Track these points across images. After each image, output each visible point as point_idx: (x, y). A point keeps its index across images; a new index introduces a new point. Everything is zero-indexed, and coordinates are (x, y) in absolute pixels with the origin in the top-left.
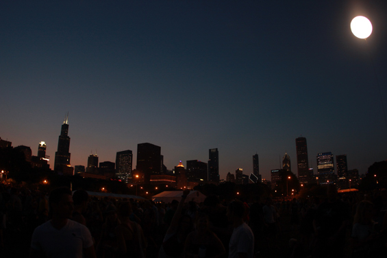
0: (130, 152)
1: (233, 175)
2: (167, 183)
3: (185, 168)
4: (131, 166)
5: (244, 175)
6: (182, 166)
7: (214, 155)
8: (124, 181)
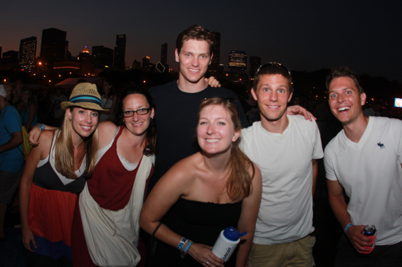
0: (34, 39)
1: (139, 63)
2: (71, 70)
3: (91, 54)
4: (35, 54)
5: (151, 64)
6: (87, 52)
7: (121, 41)
8: (26, 70)
